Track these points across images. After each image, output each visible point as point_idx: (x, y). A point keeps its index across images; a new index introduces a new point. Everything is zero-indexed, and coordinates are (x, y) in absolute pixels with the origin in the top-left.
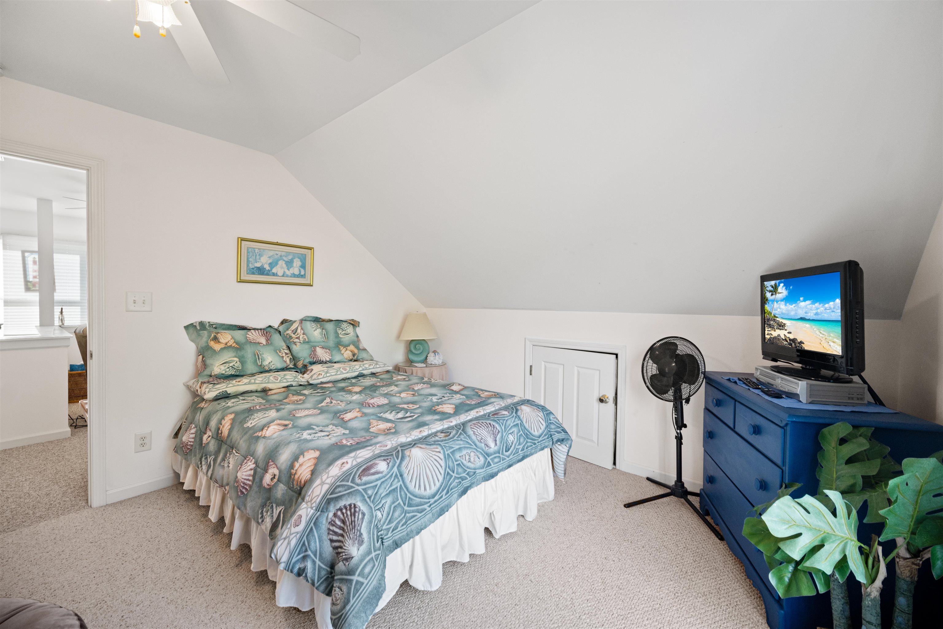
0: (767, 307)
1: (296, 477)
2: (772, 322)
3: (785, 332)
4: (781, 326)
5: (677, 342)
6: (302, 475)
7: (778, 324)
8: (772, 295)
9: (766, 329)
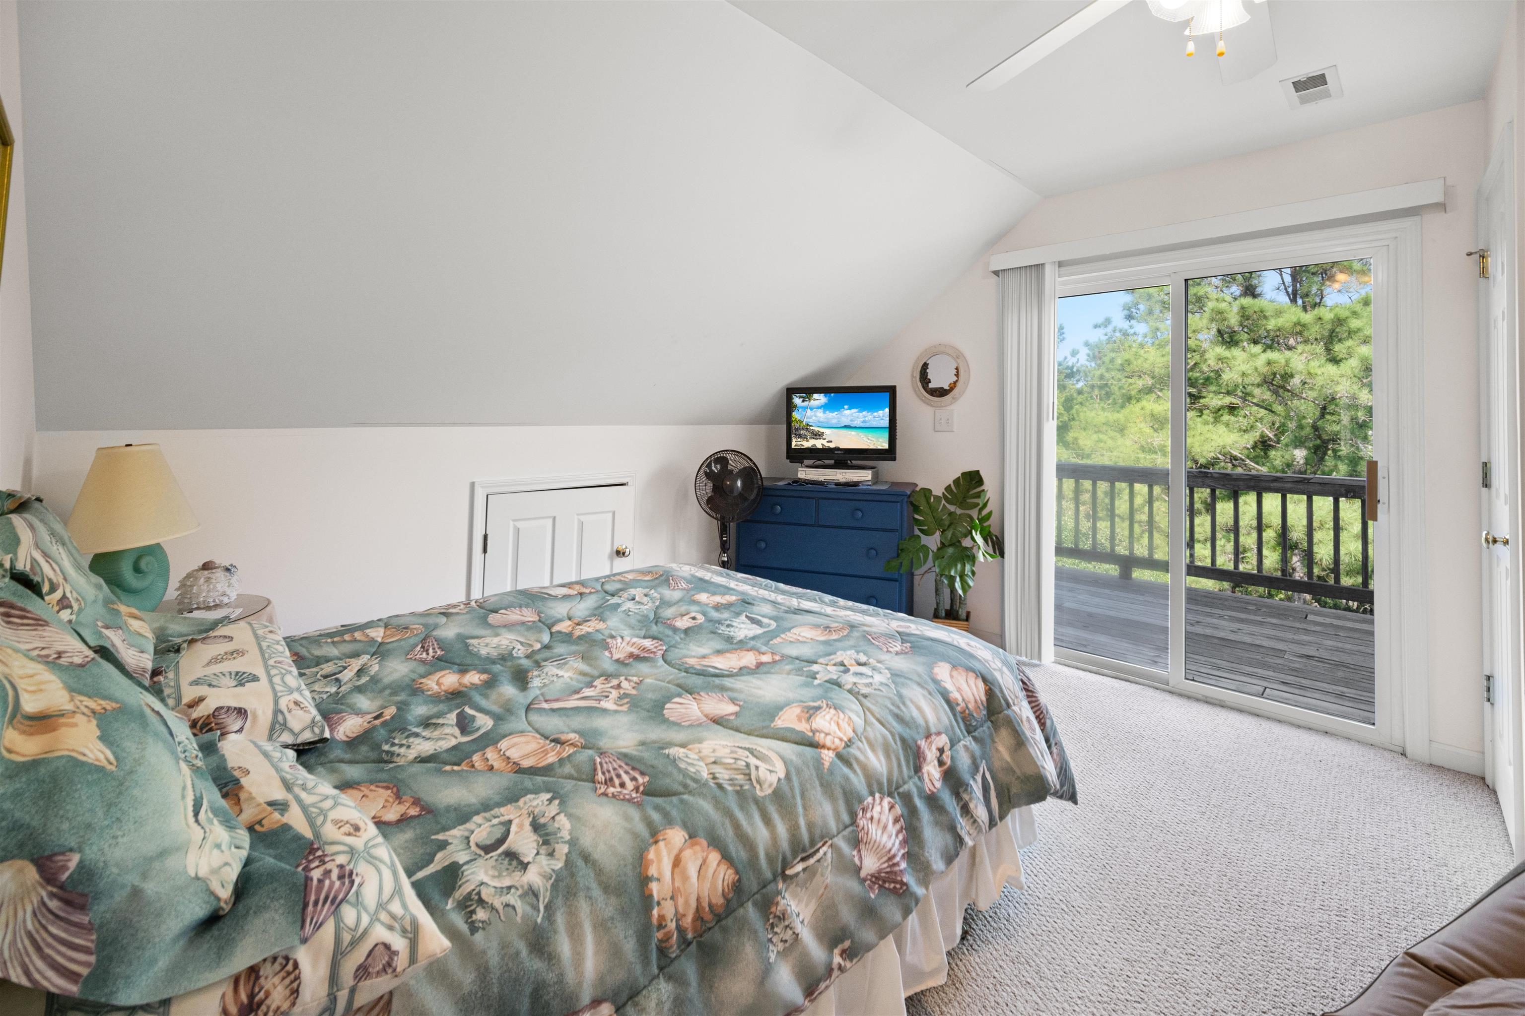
0: (796, 415)
1: (971, 706)
2: (802, 432)
3: (824, 442)
4: (817, 435)
5: (728, 456)
6: (978, 698)
7: (813, 433)
8: (803, 401)
9: (794, 440)
